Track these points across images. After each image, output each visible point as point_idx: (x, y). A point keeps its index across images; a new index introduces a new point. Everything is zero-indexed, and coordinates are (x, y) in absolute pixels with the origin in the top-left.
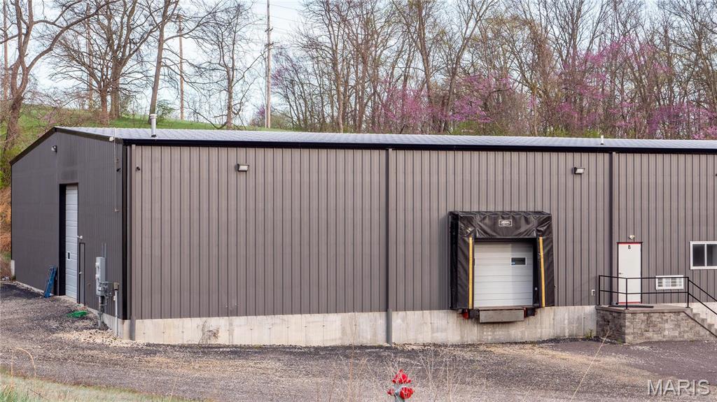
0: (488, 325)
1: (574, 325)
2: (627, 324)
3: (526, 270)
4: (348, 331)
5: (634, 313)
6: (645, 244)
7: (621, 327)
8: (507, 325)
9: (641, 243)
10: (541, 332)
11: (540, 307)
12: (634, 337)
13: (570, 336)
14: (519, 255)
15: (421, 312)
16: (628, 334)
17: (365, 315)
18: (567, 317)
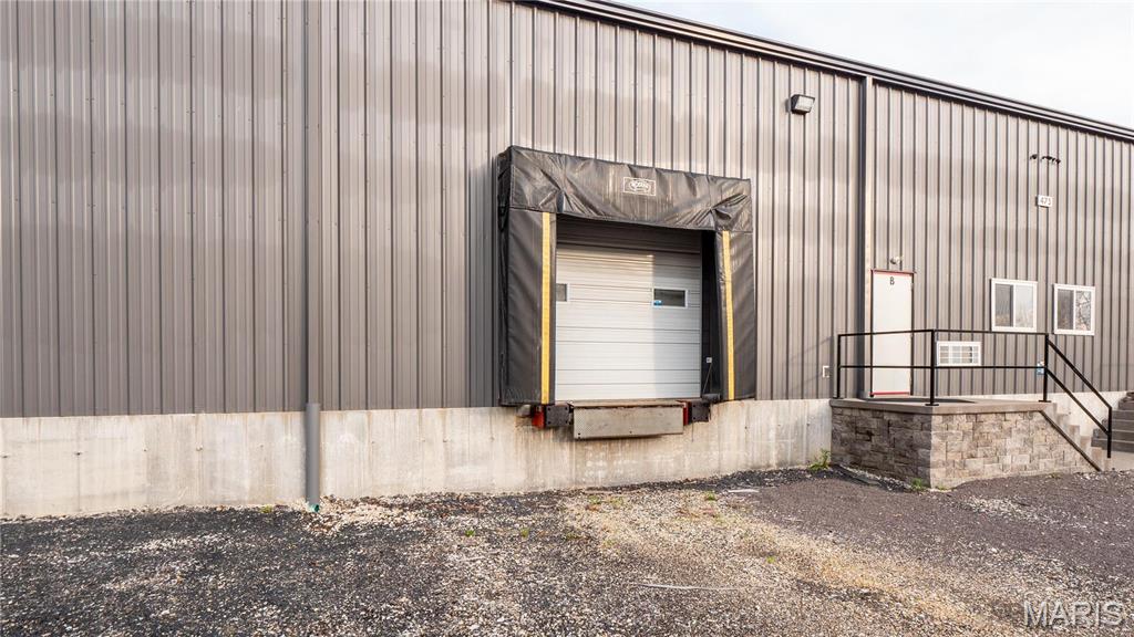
0: (598, 444)
1: (789, 441)
2: (935, 440)
3: (687, 318)
4: (172, 468)
5: (948, 415)
6: (919, 277)
7: (912, 447)
8: (642, 442)
9: (912, 275)
10: (720, 459)
11: (722, 399)
12: (947, 473)
13: (779, 464)
14: (671, 284)
15: (416, 412)
16: (936, 466)
17: (235, 420)
18: (773, 424)
